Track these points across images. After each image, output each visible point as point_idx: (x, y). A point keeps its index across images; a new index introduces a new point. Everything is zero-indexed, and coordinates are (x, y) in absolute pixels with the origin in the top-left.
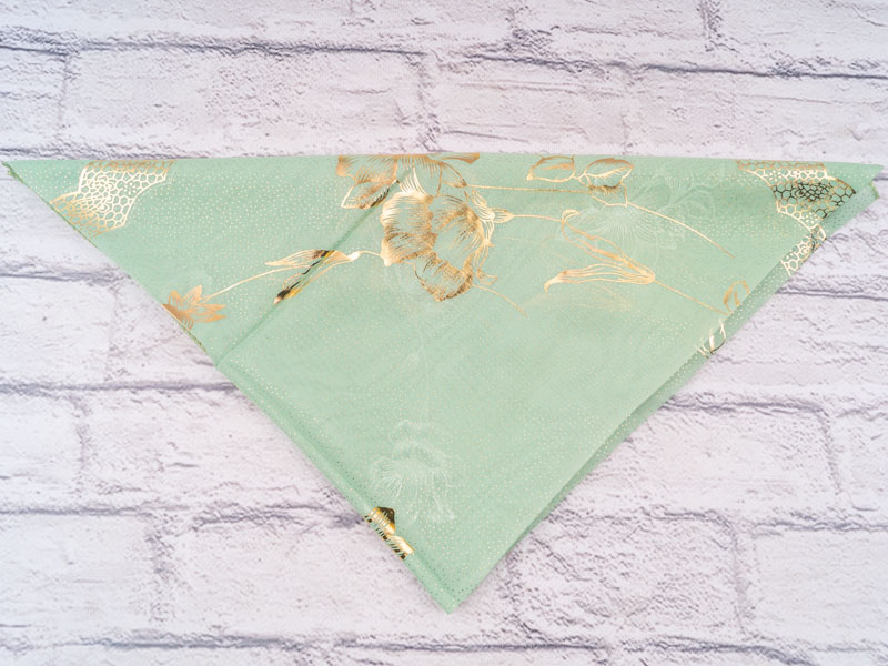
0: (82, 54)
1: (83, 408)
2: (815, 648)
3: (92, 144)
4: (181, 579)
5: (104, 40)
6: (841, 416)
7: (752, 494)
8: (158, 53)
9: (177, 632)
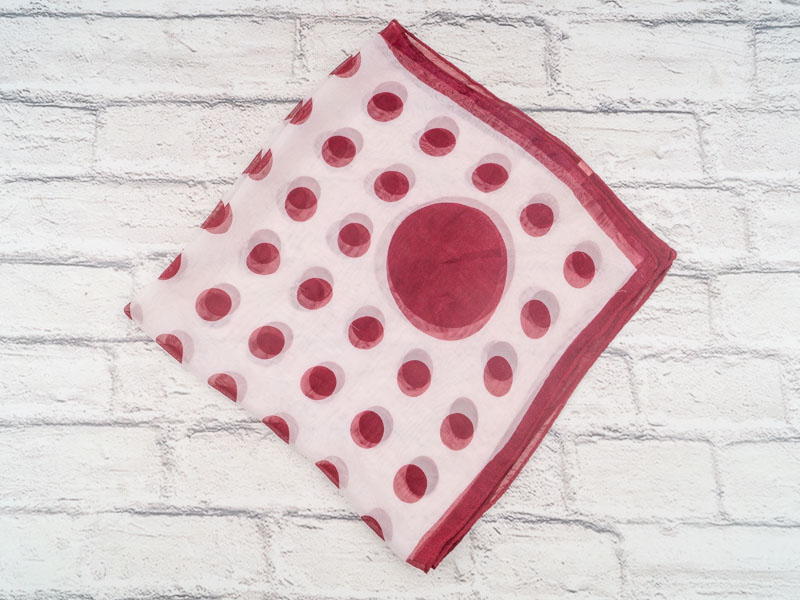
0: (108, 109)
1: (113, 355)
2: (618, 522)
3: (116, 174)
4: (180, 470)
5: (123, 99)
6: (642, 359)
7: (576, 414)
8: (158, 107)
9: (179, 505)
